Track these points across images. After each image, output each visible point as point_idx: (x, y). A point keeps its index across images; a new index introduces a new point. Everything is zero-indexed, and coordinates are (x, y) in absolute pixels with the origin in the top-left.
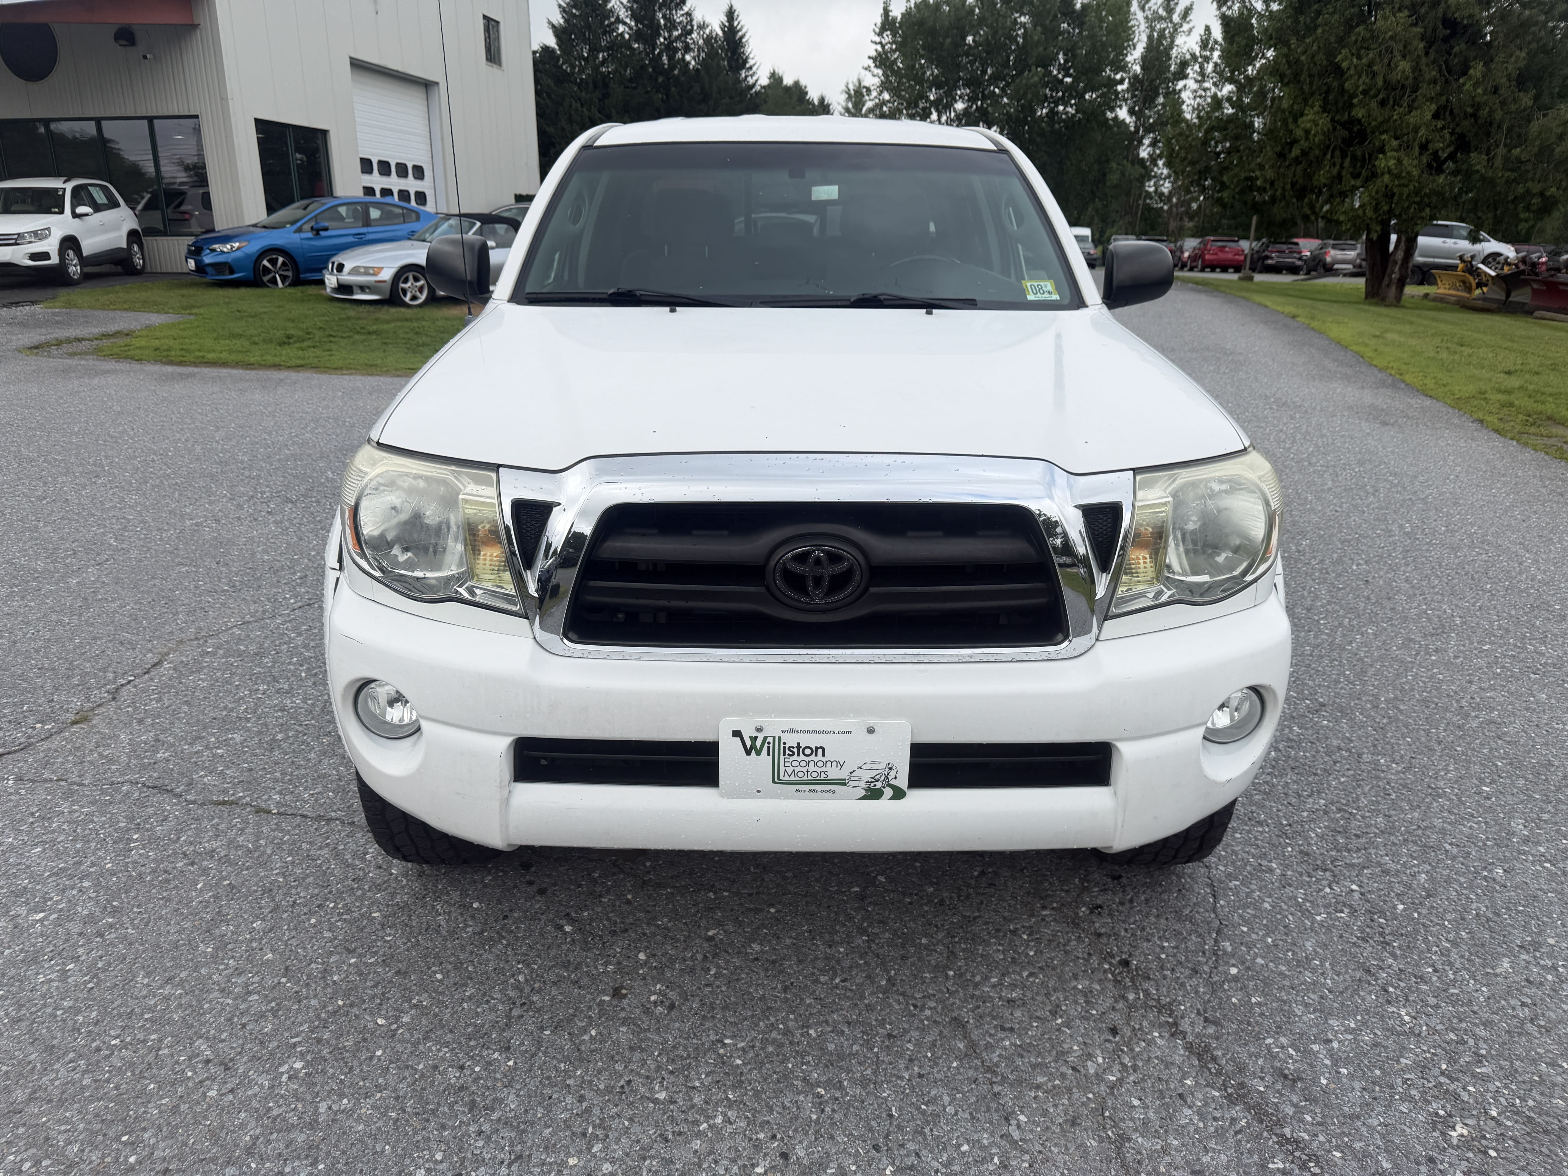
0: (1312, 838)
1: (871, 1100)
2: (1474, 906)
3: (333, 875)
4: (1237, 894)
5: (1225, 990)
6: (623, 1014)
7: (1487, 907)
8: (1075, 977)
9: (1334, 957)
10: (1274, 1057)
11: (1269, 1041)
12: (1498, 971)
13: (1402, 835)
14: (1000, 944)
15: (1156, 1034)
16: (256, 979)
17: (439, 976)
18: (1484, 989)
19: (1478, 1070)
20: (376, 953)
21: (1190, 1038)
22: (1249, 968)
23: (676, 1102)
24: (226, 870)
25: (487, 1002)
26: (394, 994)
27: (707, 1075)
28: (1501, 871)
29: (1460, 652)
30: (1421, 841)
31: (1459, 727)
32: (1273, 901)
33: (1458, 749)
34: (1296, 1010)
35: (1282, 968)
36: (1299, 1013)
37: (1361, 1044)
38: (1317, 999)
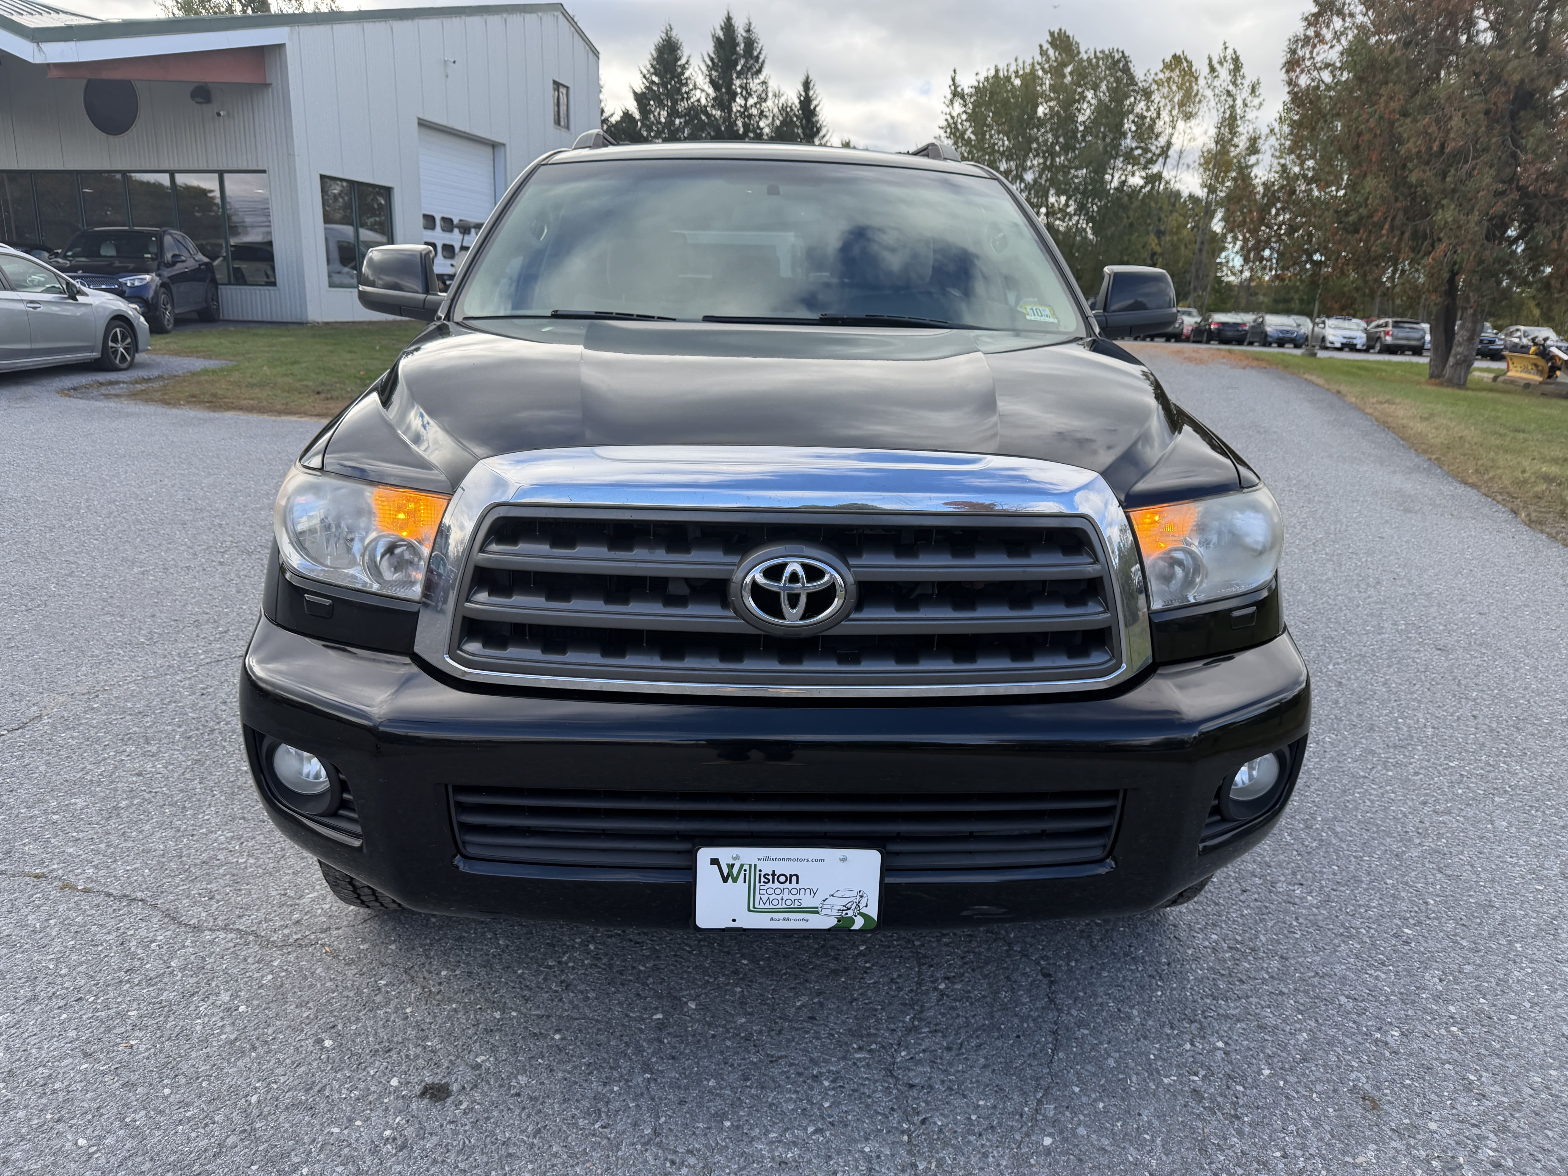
0: (1188, 981)
3: (107, 964)
4: (1081, 1045)
6: (347, 1150)
8: (866, 1137)
9: (1169, 1131)
12: (1360, 1160)
14: (796, 1092)
17: (167, 1091)
20: (112, 1059)
26: (111, 1109)
28: (1397, 1034)
29: (1422, 768)
30: (1314, 991)
31: (1397, 855)
32: (1120, 1057)
33: (1389, 881)
35: (1105, 1141)
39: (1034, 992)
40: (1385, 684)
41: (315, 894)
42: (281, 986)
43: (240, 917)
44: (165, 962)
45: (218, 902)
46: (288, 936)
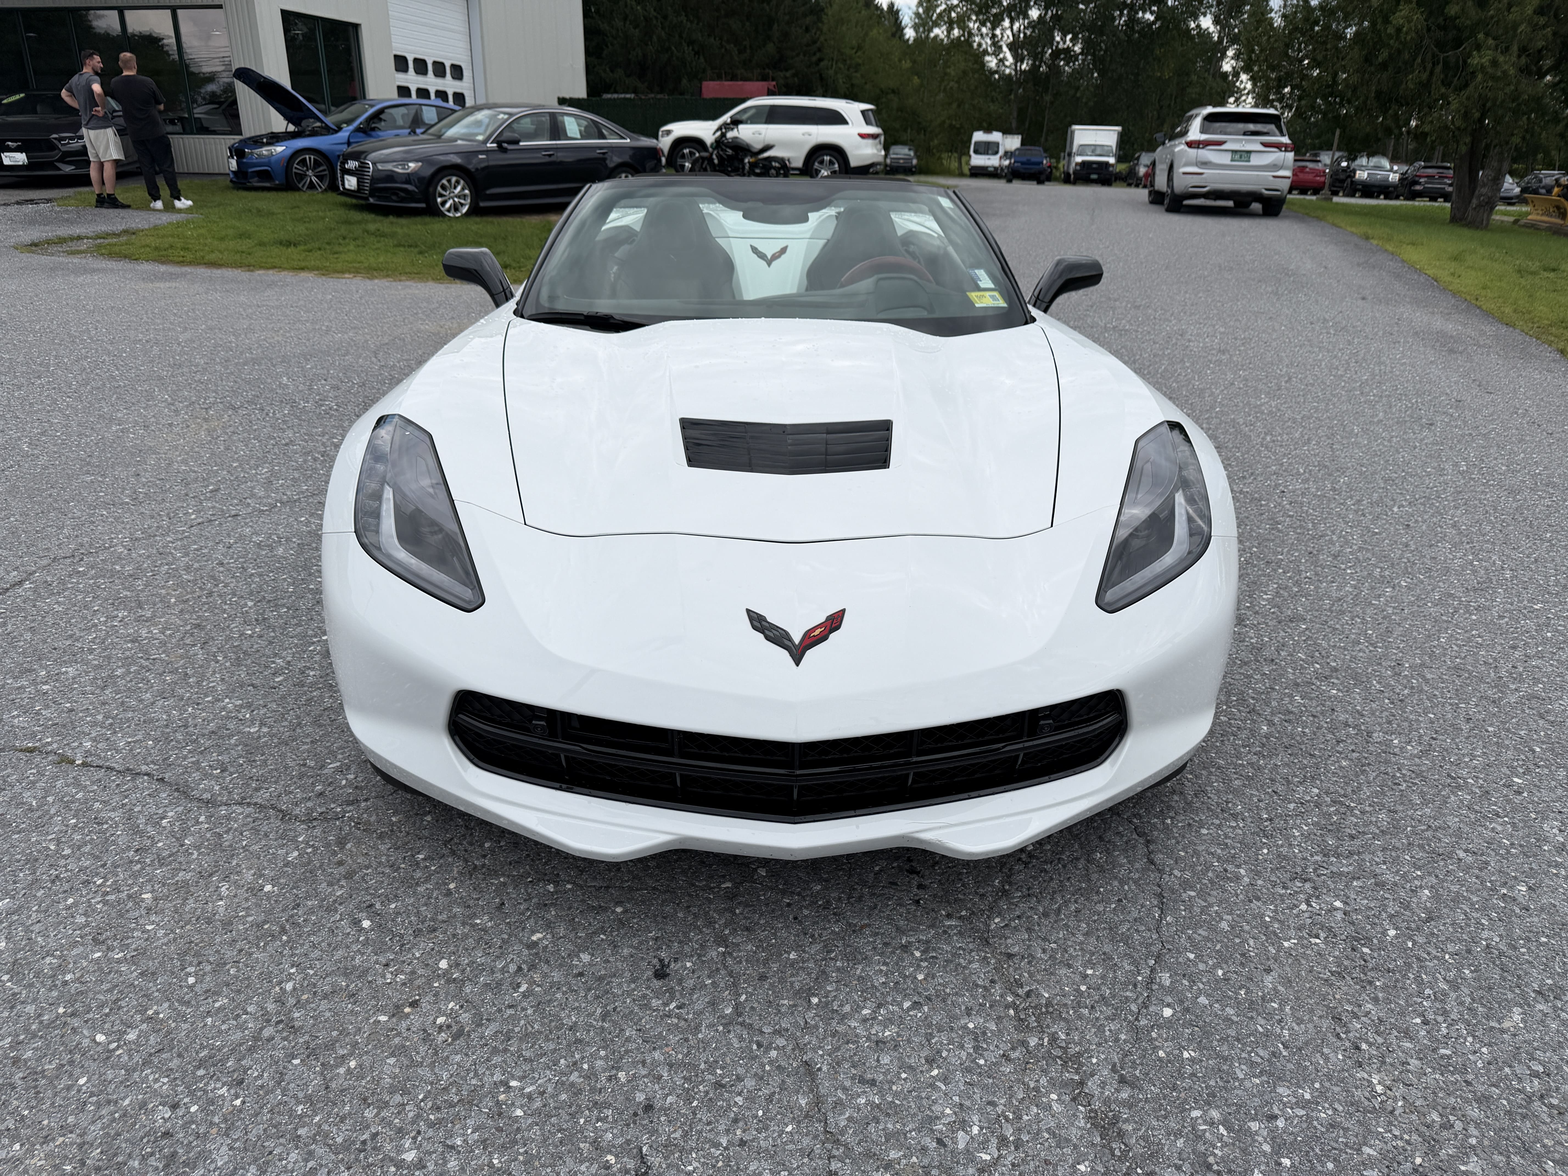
0: (1295, 838)
3: (114, 843)
4: (1189, 909)
5: (1152, 1040)
6: (397, 1040)
7: (1501, 936)
8: (969, 1012)
9: (1297, 999)
10: (1199, 1137)
11: (1196, 1113)
12: (1506, 1024)
13: (1407, 836)
14: (885, 964)
15: (1054, 1096)
17: (191, 980)
18: (1484, 1050)
20: (128, 946)
21: (1096, 1105)
22: (1187, 1010)
25: (238, 1016)
26: (130, 1002)
27: (475, 1130)
28: (1524, 889)
29: (1506, 611)
30: (1429, 845)
31: (1494, 702)
32: (1233, 920)
33: (1490, 729)
34: (1238, 1071)
35: (1230, 1011)
36: (1241, 1076)
37: (1315, 1123)
38: (1267, 1056)
39: (1130, 853)
40: (1454, 526)
41: (338, 764)
42: (309, 864)
43: (257, 790)
44: (177, 839)
45: (231, 774)
46: (312, 810)
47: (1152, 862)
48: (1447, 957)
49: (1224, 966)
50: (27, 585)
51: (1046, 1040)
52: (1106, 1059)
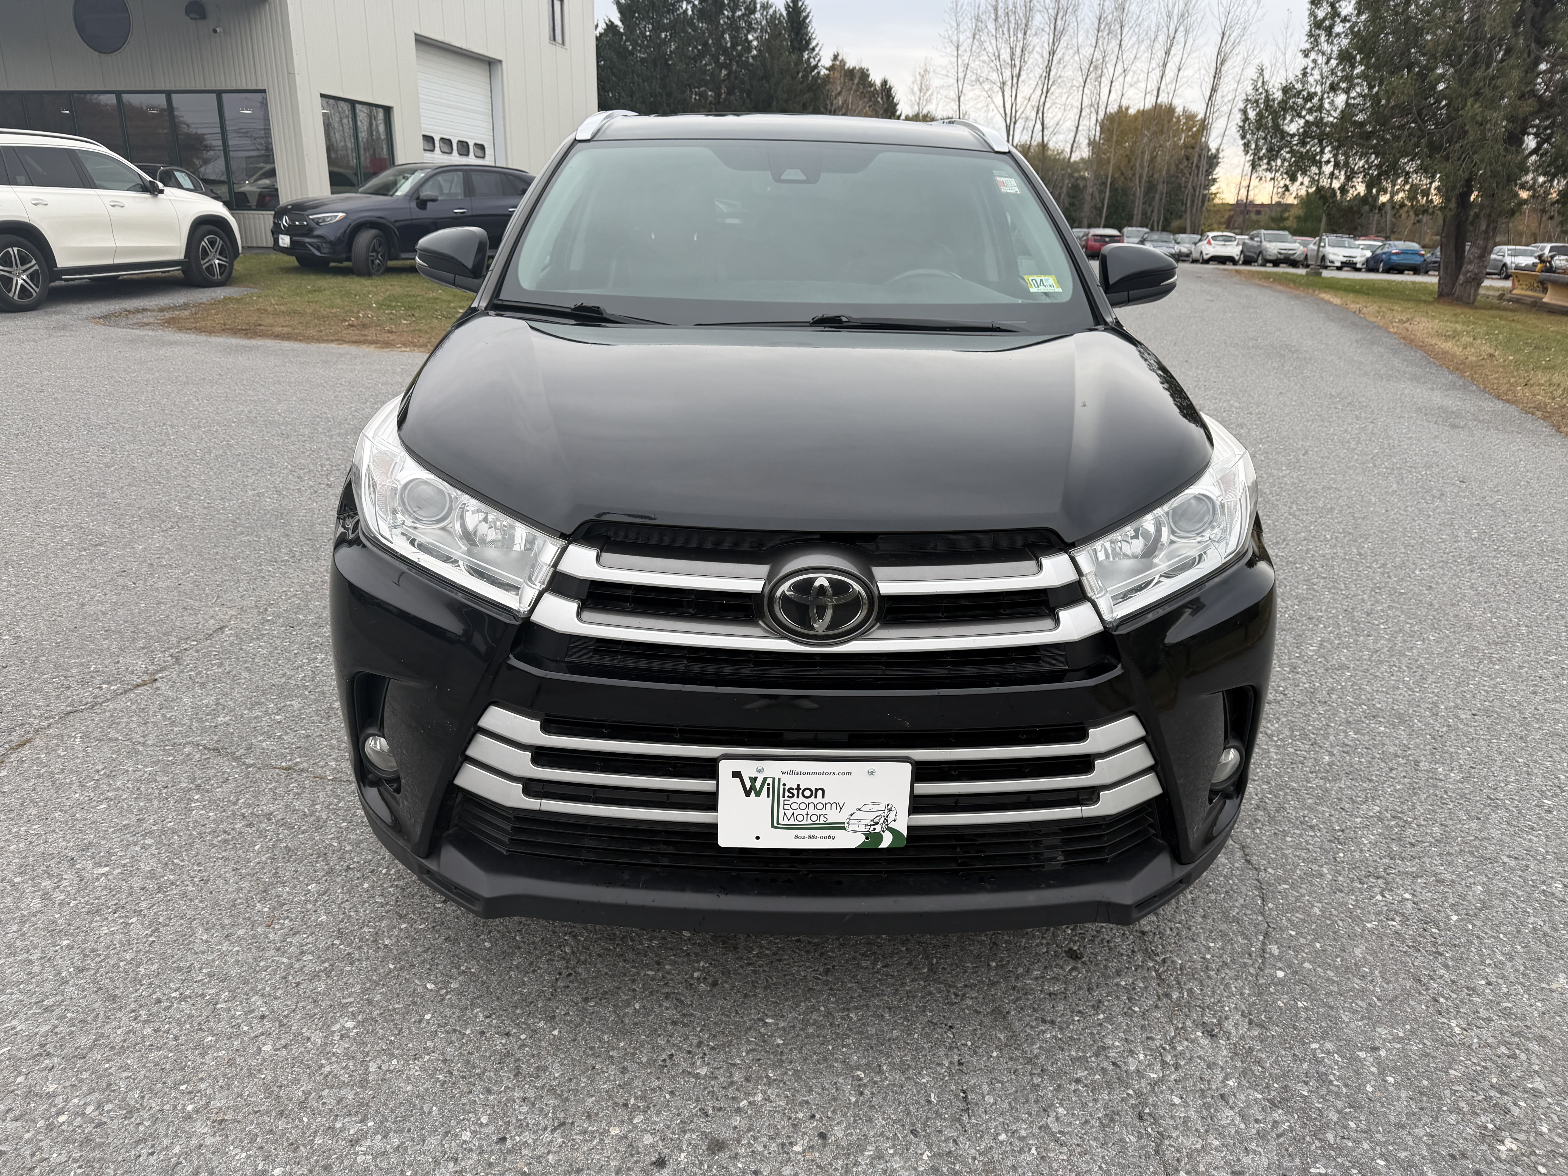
0: (1365, 845)
1: (909, 1085)
2: (1531, 919)
4: (1285, 897)
5: (1271, 993)
7: (1544, 921)
10: (1319, 1062)
11: (1314, 1046)
12: (1554, 986)
13: (1458, 845)
15: (1199, 1034)
16: (310, 939)
18: (1538, 1004)
19: (1530, 1086)
20: (427, 919)
21: (1234, 1040)
22: (1296, 972)
23: (716, 1078)
24: (284, 832)
25: (534, 971)
26: (443, 960)
27: (748, 1053)
30: (1478, 852)
32: (1323, 907)
34: (1343, 1017)
35: (1330, 973)
36: (1347, 1020)
37: (1410, 1053)
38: (1365, 1006)
47: (1249, 862)
48: (1501, 936)
49: (1321, 941)
50: (227, 631)
51: (1185, 994)
52: (1236, 1008)
